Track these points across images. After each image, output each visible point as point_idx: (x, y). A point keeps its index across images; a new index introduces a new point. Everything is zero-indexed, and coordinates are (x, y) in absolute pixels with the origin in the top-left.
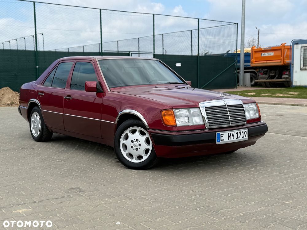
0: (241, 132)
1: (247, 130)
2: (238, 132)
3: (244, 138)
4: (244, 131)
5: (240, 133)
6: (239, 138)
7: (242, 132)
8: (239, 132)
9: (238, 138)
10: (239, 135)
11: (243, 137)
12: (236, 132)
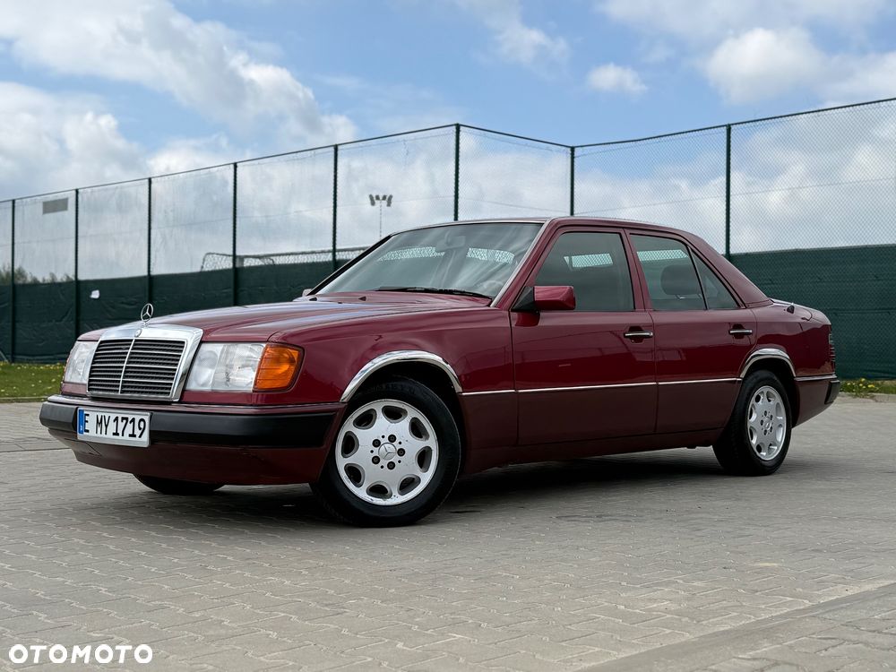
0: (127, 419)
1: (147, 419)
2: (120, 416)
3: (137, 438)
4: (137, 418)
5: (125, 421)
6: (121, 434)
7: (130, 420)
8: (123, 419)
9: (116, 434)
10: (121, 425)
11: (133, 435)
12: (113, 417)
